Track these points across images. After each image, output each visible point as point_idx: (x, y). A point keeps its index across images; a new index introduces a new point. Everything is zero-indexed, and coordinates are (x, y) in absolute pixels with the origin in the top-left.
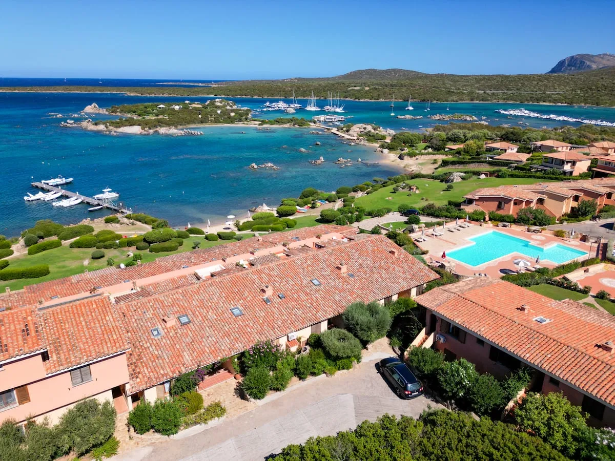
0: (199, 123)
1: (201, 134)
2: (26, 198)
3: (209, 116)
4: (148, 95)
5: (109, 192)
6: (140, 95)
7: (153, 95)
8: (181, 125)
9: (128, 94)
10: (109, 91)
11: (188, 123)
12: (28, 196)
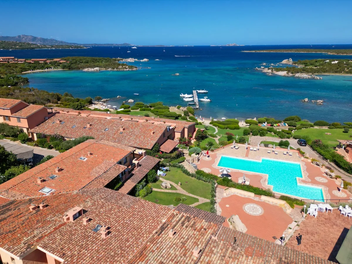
0: (333, 72)
1: (320, 79)
2: (181, 95)
3: (346, 68)
4: (341, 54)
5: (206, 98)
6: (336, 54)
7: (345, 54)
8: (317, 73)
9: (329, 53)
10: (321, 52)
11: (324, 72)
12: (182, 95)
